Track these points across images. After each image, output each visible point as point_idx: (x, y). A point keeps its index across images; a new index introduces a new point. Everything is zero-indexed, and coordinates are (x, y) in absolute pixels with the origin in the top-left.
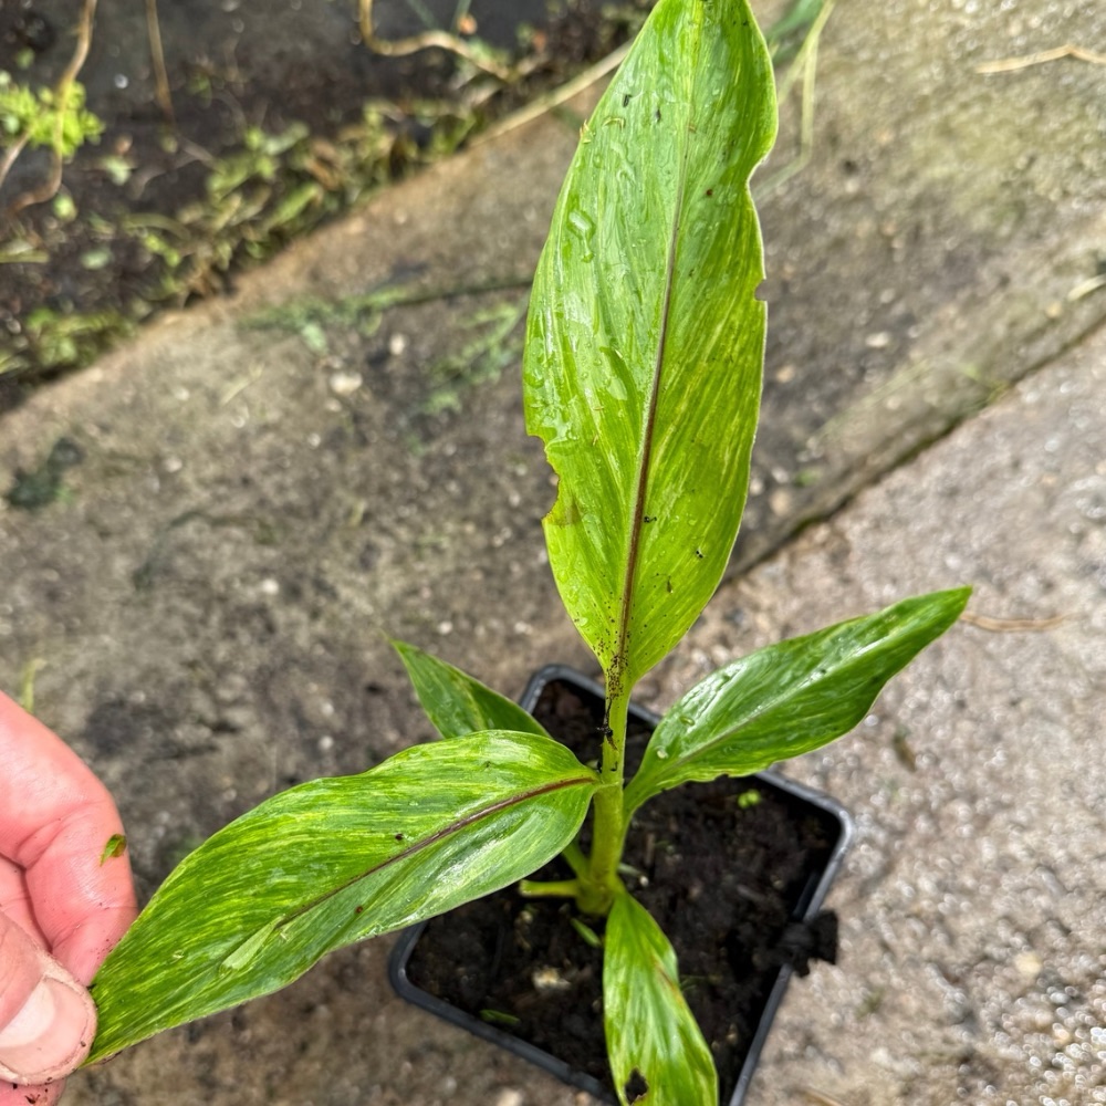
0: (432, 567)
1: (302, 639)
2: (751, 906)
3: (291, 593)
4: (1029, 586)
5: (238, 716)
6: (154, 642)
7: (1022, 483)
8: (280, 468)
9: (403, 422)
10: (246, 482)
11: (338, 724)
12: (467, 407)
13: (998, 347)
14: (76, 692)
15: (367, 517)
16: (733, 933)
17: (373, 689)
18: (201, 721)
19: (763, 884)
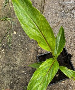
0: (20, 56)
1: (17, 69)
2: (64, 58)
3: (14, 67)
4: (57, 21)
5: (19, 77)
6: (8, 78)
7: (50, 15)
8: (4, 60)
9: (9, 49)
10: (3, 63)
11: (25, 72)
12: (12, 44)
13: (40, 8)
14: (7, 87)
15: (13, 57)
16: (65, 61)
17: (25, 67)
18: (17, 80)
19: (63, 56)
